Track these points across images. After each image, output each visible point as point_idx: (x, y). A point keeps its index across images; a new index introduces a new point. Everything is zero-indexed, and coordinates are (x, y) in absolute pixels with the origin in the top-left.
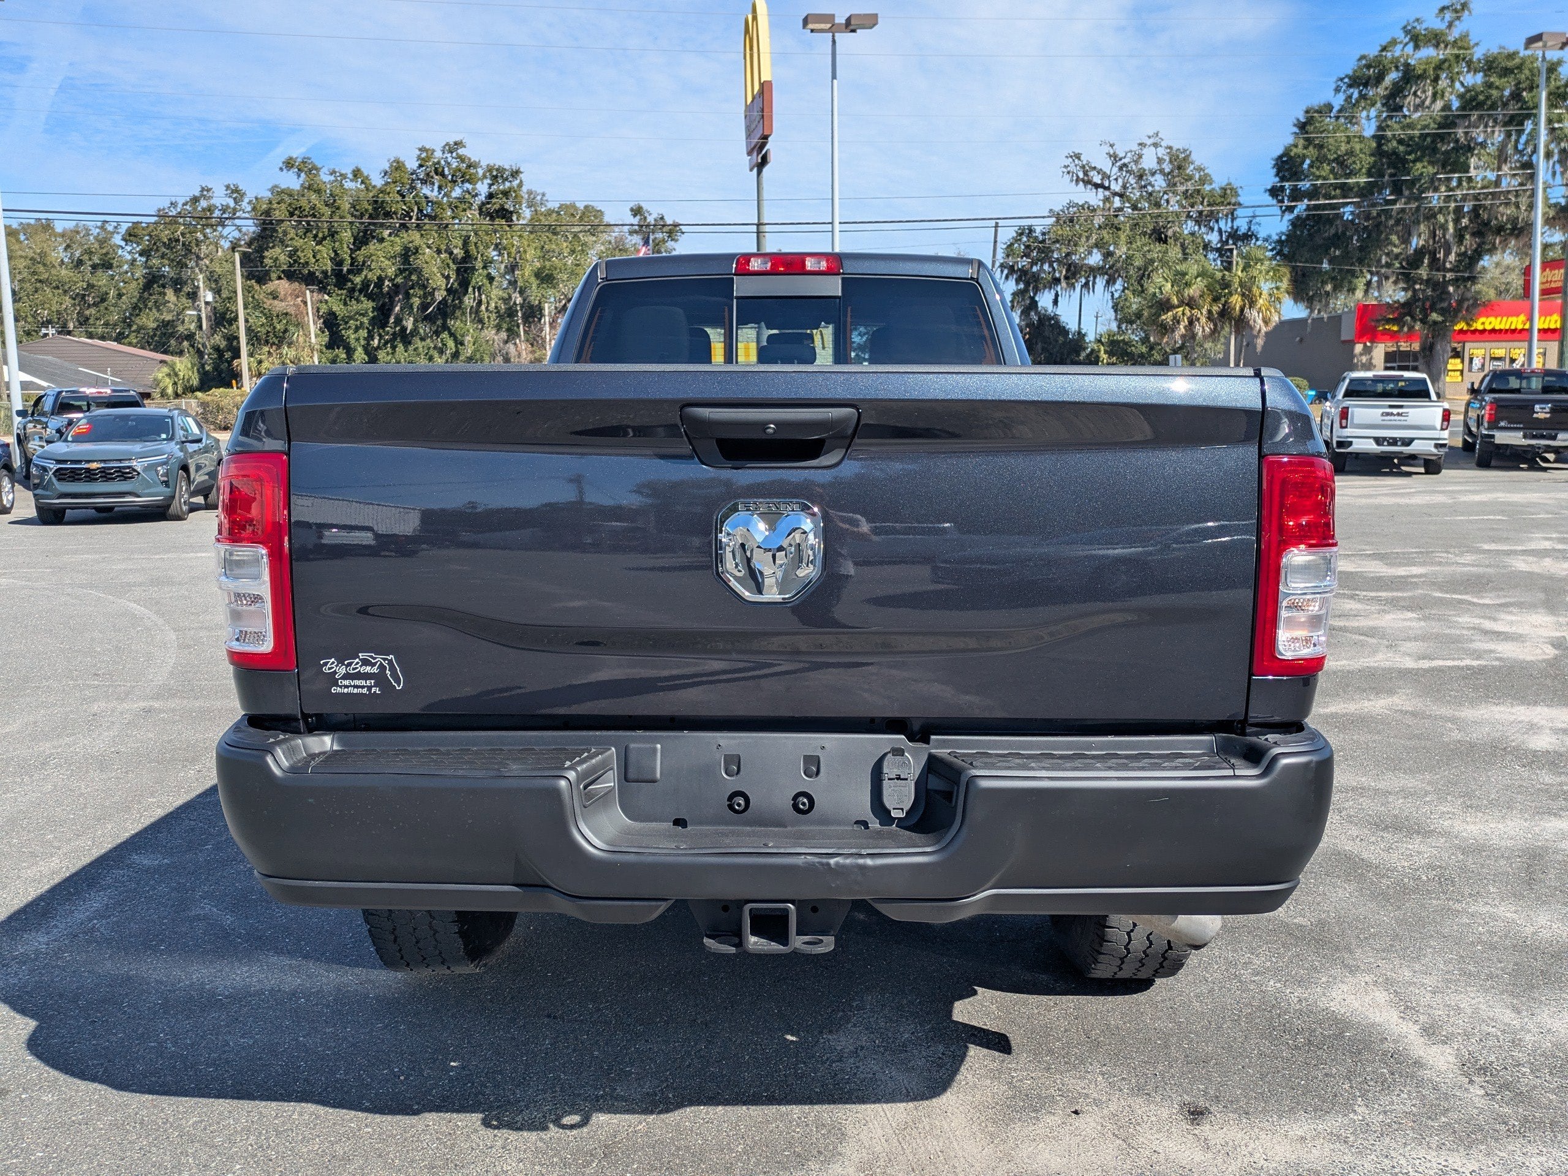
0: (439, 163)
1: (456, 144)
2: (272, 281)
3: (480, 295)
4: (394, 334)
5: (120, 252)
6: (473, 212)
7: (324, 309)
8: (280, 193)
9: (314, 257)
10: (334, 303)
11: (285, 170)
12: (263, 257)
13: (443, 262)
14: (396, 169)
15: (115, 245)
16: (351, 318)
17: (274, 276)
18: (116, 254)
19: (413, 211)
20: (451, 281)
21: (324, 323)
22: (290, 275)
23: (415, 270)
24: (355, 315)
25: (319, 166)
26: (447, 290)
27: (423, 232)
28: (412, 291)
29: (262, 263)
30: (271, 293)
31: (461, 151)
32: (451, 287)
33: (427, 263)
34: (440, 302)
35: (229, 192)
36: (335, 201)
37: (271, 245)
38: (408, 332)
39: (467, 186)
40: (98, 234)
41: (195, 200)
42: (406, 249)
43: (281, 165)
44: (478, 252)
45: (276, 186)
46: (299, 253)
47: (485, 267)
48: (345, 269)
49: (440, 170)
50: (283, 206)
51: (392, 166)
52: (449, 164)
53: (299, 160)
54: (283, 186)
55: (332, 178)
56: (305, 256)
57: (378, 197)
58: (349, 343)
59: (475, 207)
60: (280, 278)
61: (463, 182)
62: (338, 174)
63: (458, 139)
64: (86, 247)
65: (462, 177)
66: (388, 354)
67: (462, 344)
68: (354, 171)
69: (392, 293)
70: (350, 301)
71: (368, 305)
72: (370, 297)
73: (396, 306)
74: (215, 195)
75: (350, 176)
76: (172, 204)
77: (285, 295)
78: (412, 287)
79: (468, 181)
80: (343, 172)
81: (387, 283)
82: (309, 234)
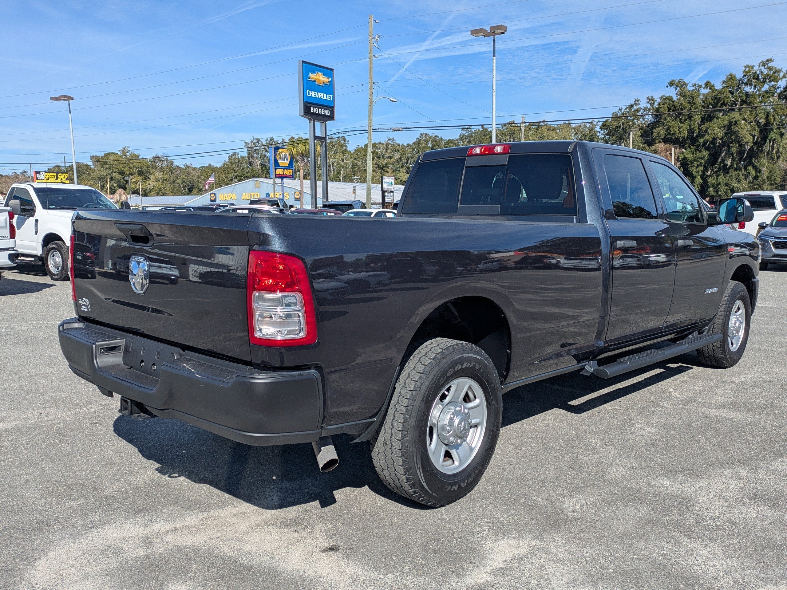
0: (756, 73)
1: (767, 61)
2: (656, 144)
3: (773, 144)
4: (719, 168)
5: (598, 134)
6: (774, 98)
7: (681, 157)
8: (667, 100)
9: (679, 130)
10: (688, 154)
11: (669, 87)
12: (652, 132)
13: (751, 128)
14: (730, 79)
15: (596, 131)
16: (695, 160)
17: (657, 141)
18: (596, 135)
19: (738, 101)
20: (756, 138)
21: (680, 164)
22: (665, 141)
23: (734, 133)
24: (697, 159)
25: (687, 83)
26: (753, 143)
27: (741, 112)
28: (731, 145)
29: (652, 135)
30: (654, 150)
31: (770, 65)
32: (757, 141)
33: (742, 128)
34: (749, 150)
35: (648, 100)
36: (693, 100)
37: (657, 126)
38: (728, 167)
39: (773, 83)
40: (590, 126)
41: (632, 106)
42: (730, 123)
43: (667, 85)
44: (774, 120)
45: (663, 96)
46: (671, 129)
47: (778, 128)
48: (695, 135)
49: (756, 77)
50: (666, 105)
51: (727, 77)
52: (762, 72)
53: (677, 81)
54: (667, 95)
55: (694, 88)
56: (674, 130)
57: (717, 95)
58: (693, 174)
59: (776, 95)
60: (660, 142)
61: (770, 82)
62: (697, 86)
63: (768, 58)
64: (583, 133)
65: (770, 79)
66: (714, 179)
67: (760, 172)
68: (706, 83)
69: (721, 146)
70: (696, 152)
71: (706, 153)
72: (707, 149)
73: (723, 152)
74: (641, 103)
75: (704, 86)
76: (620, 109)
77: (661, 151)
78: (732, 143)
79: (773, 80)
80: (700, 84)
81: (718, 141)
82: (677, 119)
